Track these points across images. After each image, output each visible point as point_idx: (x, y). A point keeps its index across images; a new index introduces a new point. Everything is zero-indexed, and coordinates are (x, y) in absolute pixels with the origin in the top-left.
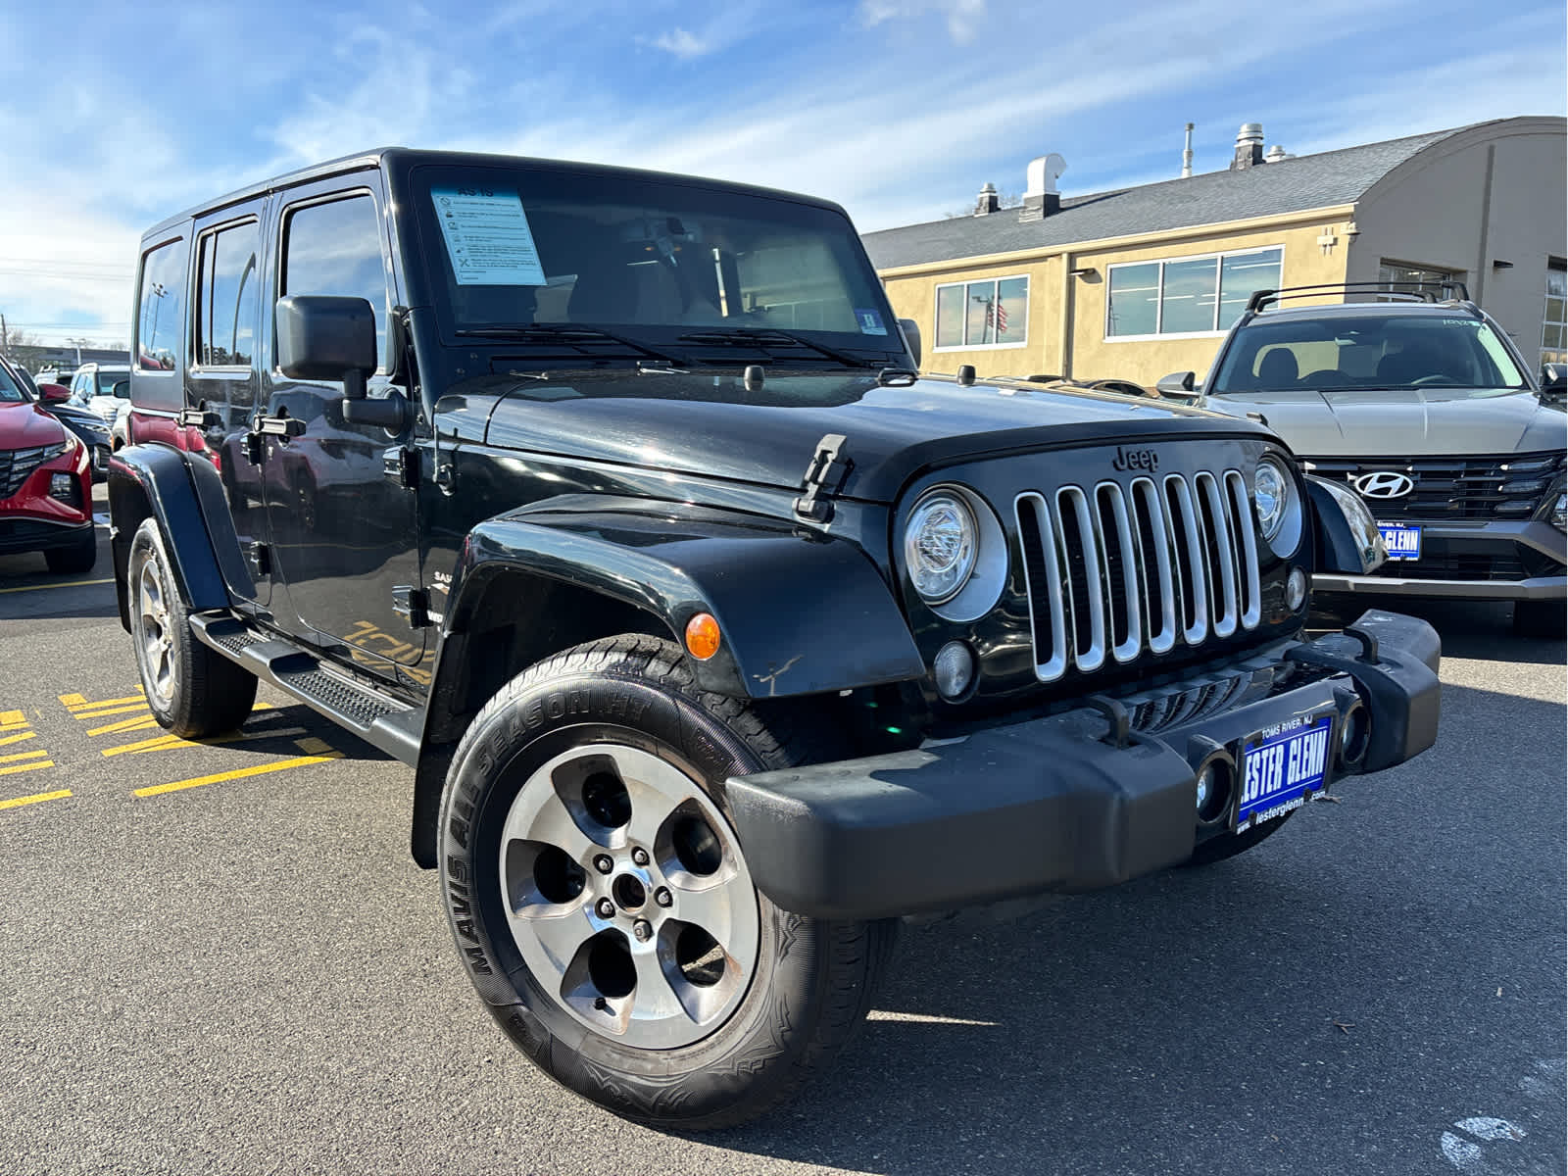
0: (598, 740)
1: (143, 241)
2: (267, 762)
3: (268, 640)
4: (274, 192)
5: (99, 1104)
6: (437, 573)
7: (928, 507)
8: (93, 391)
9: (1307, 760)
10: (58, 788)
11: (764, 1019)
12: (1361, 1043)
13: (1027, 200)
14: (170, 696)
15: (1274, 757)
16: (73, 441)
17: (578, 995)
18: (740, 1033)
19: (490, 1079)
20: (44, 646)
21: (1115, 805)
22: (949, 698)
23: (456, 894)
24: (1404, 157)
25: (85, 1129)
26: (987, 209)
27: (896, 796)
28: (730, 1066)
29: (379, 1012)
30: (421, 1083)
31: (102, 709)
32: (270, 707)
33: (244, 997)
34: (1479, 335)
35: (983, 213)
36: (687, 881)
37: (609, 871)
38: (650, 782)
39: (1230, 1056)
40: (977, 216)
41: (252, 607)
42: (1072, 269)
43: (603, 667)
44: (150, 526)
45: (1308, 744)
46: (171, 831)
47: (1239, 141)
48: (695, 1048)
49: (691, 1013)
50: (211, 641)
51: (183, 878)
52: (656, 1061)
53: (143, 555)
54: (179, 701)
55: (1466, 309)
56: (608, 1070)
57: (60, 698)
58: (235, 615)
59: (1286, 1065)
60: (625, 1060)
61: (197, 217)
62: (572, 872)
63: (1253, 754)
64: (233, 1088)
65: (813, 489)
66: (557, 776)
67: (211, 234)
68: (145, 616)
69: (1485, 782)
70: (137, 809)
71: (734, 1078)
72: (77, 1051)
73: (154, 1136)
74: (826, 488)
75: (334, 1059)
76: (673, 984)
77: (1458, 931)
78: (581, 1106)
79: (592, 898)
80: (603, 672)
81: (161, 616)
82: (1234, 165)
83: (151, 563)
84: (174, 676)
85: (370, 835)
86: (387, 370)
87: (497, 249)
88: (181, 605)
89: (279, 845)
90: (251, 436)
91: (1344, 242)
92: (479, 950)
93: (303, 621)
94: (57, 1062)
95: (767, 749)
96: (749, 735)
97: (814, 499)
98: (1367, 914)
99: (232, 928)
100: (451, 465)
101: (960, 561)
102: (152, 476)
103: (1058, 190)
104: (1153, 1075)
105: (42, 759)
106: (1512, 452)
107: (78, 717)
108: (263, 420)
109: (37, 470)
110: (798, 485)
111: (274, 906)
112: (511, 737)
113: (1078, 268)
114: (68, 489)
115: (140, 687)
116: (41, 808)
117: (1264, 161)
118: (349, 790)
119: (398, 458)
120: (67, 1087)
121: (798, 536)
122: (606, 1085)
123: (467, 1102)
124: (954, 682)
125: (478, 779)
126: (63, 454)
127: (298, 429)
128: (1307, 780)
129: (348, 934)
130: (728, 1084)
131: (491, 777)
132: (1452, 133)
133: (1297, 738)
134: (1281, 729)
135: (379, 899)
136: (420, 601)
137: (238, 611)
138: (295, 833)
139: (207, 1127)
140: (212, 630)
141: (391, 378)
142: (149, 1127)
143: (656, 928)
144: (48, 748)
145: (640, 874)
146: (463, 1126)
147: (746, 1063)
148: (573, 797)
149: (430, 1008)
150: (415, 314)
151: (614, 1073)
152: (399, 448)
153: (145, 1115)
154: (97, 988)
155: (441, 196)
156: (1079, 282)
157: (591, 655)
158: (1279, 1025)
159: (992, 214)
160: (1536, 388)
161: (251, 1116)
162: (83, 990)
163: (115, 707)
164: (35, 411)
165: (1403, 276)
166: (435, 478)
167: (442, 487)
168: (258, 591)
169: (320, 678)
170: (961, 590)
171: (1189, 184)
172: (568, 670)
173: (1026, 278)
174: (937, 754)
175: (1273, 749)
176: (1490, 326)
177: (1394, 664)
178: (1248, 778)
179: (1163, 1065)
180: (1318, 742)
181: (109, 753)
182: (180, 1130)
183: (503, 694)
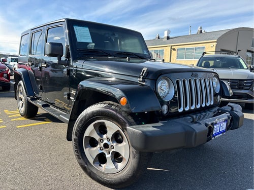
0: (102, 119)
1: (22, 34)
2: (39, 122)
3: (41, 102)
4: (45, 26)
6: (72, 91)
7: (161, 81)
8: (10, 61)
9: (223, 127)
10: (4, 125)
13: (164, 37)
14: (23, 111)
15: (219, 126)
17: (96, 163)
18: (125, 171)
19: (79, 178)
20: (1, 102)
21: (194, 133)
22: (164, 114)
23: (75, 145)
24: (224, 33)
28: (123, 177)
31: (11, 113)
32: (40, 113)
34: (240, 60)
36: (117, 144)
37: (103, 142)
38: (111, 127)
39: (207, 177)
40: (156, 39)
41: (38, 96)
44: (21, 82)
45: (224, 124)
47: (198, 29)
48: (117, 174)
49: (116, 167)
50: (31, 101)
52: (109, 176)
53: (19, 87)
55: (238, 56)
57: (4, 111)
58: (35, 97)
59: (216, 179)
60: (104, 175)
61: (32, 30)
62: (96, 142)
63: (215, 126)
66: (94, 125)
67: (34, 33)
68: (19, 97)
70: (17, 129)
76: (113, 162)
77: (242, 157)
79: (99, 147)
80: (104, 107)
81: (22, 97)
82: (197, 33)
84: (24, 107)
87: (84, 36)
88: (26, 95)
90: (40, 67)
91: (215, 46)
92: (79, 155)
93: (47, 98)
95: (132, 122)
96: (130, 119)
97: (142, 78)
100: (76, 72)
101: (166, 91)
102: (22, 73)
103: (169, 36)
106: (247, 79)
107: (7, 114)
108: (42, 64)
109: (1, 73)
110: (139, 76)
112: (87, 118)
114: (6, 76)
115: (18, 109)
116: (0, 129)
117: (202, 33)
118: (54, 127)
121: (139, 85)
123: (76, 182)
124: (165, 111)
125: (80, 125)
126: (6, 70)
127: (48, 66)
128: (223, 131)
130: (123, 180)
132: (232, 29)
134: (220, 121)
136: (69, 95)
141: (65, 57)
143: (111, 153)
144: (2, 119)
145: (108, 143)
147: (126, 177)
148: (97, 129)
150: (70, 46)
151: (102, 177)
152: (66, 69)
155: (75, 27)
156: (172, 50)
157: (101, 104)
160: (249, 69)
164: (1, 63)
165: (223, 51)
167: (74, 76)
168: (39, 94)
169: (50, 108)
170: (166, 95)
171: (190, 36)
172: (97, 107)
173: (164, 50)
174: (163, 124)
177: (236, 112)
178: (214, 130)
181: (12, 120)
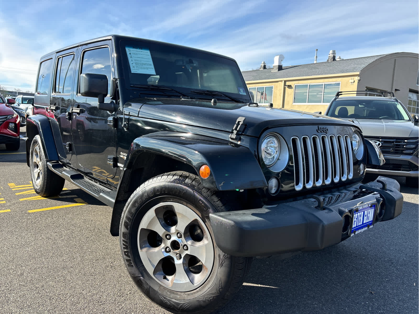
0: (169, 201)
1: (41, 59)
2: (66, 204)
3: (69, 170)
4: (80, 46)
5: (16, 301)
6: (121, 153)
7: (267, 139)
8: (21, 103)
9: (369, 217)
10: (7, 209)
11: (214, 285)
12: (378, 297)
13: (274, 66)
14: (40, 185)
15: (361, 215)
16: (16, 114)
17: (158, 274)
18: (207, 288)
19: (130, 298)
20: (4, 170)
21: (321, 227)
22: (271, 194)
23: (124, 243)
24: (373, 61)
25: (11, 308)
26: (263, 68)
27: (260, 221)
28: (203, 298)
29: (98, 277)
30: (110, 299)
31: (20, 188)
32: (67, 189)
33: (59, 271)
34: (397, 106)
35: (262, 69)
36: (193, 243)
37: (169, 239)
38: (184, 214)
39: (342, 300)
40: (260, 70)
41: (65, 161)
42: (285, 85)
43: (172, 180)
44: (38, 137)
45: (369, 212)
46: (38, 223)
47: (329, 54)
48: (192, 292)
49: (192, 282)
50: (53, 169)
51: (42, 236)
52: (180, 295)
53: (34, 145)
54: (42, 186)
55: (394, 99)
56: (166, 297)
57: (8, 184)
58: (60, 163)
59: (358, 303)
60: (171, 294)
61: (57, 53)
62: (158, 239)
63: (355, 214)
64: (55, 298)
65: (235, 132)
66: (156, 211)
67: (61, 58)
68: (34, 162)
69: (403, 225)
70: (29, 216)
71: (204, 302)
72: (10, 285)
73: (32, 311)
74: (239, 132)
75: (85, 290)
76: (187, 273)
77: (401, 266)
78: (157, 307)
79: (164, 246)
80: (172, 181)
81: (39, 162)
82: (328, 60)
83: (37, 147)
84: (41, 179)
85: (95, 226)
86: (110, 95)
87: (143, 64)
88: (45, 160)
89: (69, 228)
90: (69, 113)
91: (356, 82)
92: (130, 260)
93: (80, 165)
94: (4, 288)
95: (219, 206)
96: (215, 202)
97: (236, 135)
98: (376, 261)
99: (55, 251)
100: (127, 122)
101: (275, 155)
102: (39, 123)
103: (282, 64)
104: (321, 305)
105: (2, 201)
106: (408, 137)
107: (13, 189)
108: (73, 108)
109: (5, 122)
110: (231, 131)
111: (68, 245)
112: (144, 199)
113: (287, 85)
114: (13, 127)
115: (31, 182)
116: (2, 214)
117: (336, 60)
118: (89, 213)
119: (112, 120)
120: (6, 295)
121: (230, 145)
122: (165, 301)
123: (124, 305)
124: (273, 189)
125: (133, 210)
126: (13, 118)
127: (83, 111)
128: (369, 222)
129: (89, 254)
130: (202, 303)
131: (137, 210)
132: (385, 55)
133: (367, 210)
134: (363, 207)
135: (98, 244)
136: (116, 160)
137: (61, 162)
138: (74, 225)
139: (48, 309)
140: (53, 166)
141: (111, 98)
142: (31, 308)
143: (183, 256)
144: (4, 198)
145: (179, 240)
146: (122, 312)
147: (208, 297)
148: (160, 217)
149: (112, 277)
150: (119, 80)
151: (168, 298)
152: (112, 117)
153: (29, 305)
154: (16, 266)
155: (128, 48)
156: (287, 88)
157: (169, 176)
158: (355, 292)
159: (264, 69)
160: (413, 121)
161: (60, 306)
162: (12, 267)
163: (23, 187)
164: (6, 106)
165: (371, 91)
166: (123, 125)
167: (124, 128)
168: (67, 157)
169: (84, 181)
170: (275, 163)
171: (316, 65)
172: (162, 180)
173: (273, 87)
174: (270, 209)
175: (360, 213)
176: (400, 104)
177: (391, 191)
178: (354, 221)
179: (323, 302)
180: (371, 212)
181: (21, 200)
182: (40, 310)
183: (142, 186)
